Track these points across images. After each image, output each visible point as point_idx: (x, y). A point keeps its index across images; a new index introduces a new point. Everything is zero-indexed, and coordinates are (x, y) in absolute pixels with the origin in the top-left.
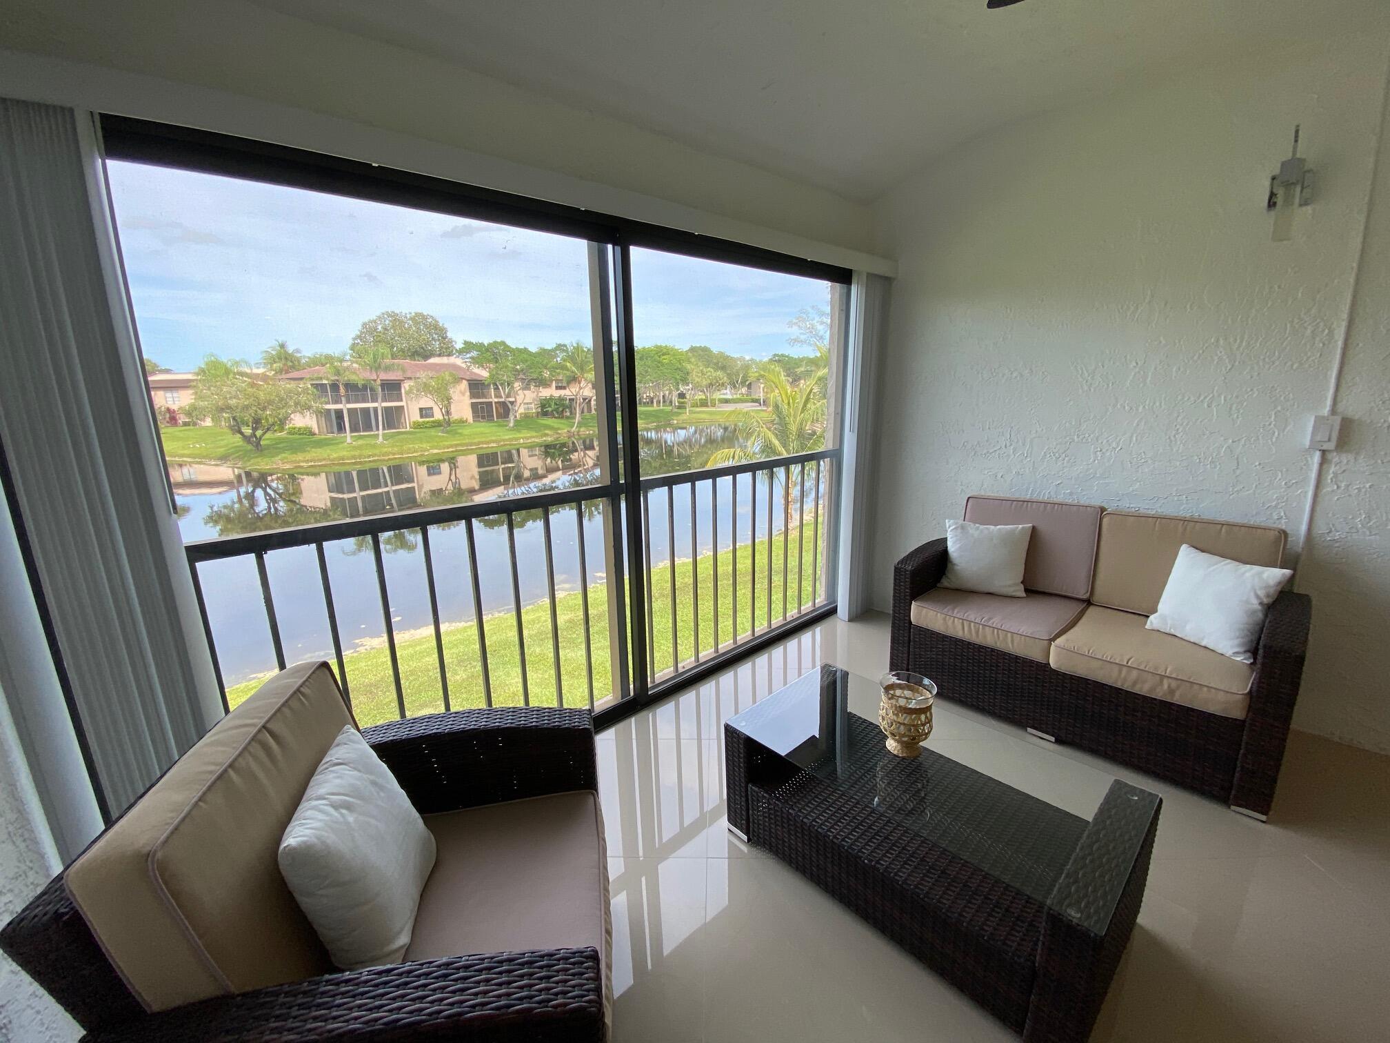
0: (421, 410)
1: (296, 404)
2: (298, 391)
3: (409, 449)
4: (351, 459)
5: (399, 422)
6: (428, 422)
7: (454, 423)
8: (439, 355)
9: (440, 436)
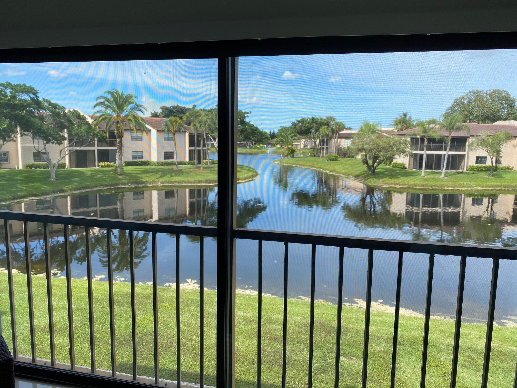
0: (478, 158)
1: (398, 149)
2: (401, 142)
3: (460, 184)
4: (421, 186)
5: (460, 164)
6: (481, 167)
7: (502, 169)
8: (506, 119)
9: (486, 178)
